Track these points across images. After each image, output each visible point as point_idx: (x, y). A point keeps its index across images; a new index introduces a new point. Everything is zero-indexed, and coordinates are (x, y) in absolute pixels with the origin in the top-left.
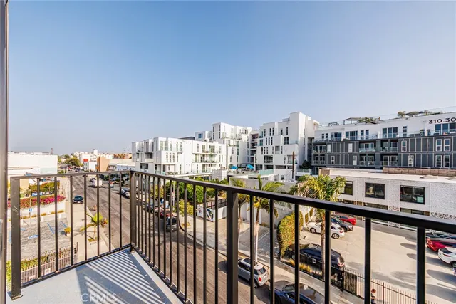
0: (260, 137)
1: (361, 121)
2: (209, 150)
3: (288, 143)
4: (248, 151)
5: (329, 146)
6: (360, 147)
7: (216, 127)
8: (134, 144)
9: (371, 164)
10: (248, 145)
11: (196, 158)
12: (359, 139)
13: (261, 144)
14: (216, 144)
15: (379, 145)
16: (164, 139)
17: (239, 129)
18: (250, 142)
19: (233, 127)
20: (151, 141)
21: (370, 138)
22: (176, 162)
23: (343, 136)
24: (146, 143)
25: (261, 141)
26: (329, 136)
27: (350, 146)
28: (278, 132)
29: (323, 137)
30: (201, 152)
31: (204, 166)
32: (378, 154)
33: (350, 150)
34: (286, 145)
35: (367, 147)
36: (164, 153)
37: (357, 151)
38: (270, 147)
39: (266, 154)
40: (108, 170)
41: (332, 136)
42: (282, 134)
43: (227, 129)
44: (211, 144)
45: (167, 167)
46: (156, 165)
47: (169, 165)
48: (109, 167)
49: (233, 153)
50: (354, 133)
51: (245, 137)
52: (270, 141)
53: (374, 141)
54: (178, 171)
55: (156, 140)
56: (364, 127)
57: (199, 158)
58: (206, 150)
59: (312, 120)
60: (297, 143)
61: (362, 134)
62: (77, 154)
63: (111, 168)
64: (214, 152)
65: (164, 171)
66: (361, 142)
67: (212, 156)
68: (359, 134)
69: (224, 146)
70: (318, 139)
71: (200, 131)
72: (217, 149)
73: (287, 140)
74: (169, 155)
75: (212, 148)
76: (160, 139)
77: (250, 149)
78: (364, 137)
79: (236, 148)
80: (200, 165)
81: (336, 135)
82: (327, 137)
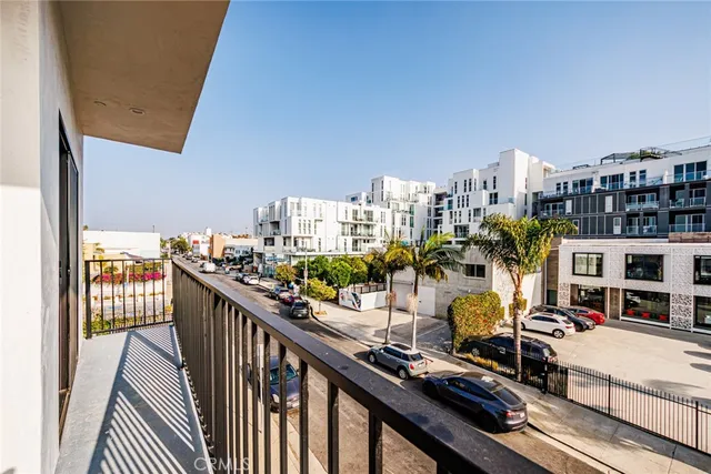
0: (449, 196)
1: (632, 157)
2: (364, 216)
3: (496, 202)
4: (429, 222)
5: (569, 204)
6: (629, 201)
7: (376, 184)
8: (256, 211)
9: (650, 230)
10: (429, 211)
11: (343, 229)
12: (626, 187)
13: (450, 208)
14: (376, 210)
15: (665, 196)
16: (296, 200)
17: (414, 186)
18: (433, 207)
19: (404, 183)
20: (277, 204)
21: (648, 183)
22: (312, 234)
23: (596, 185)
24: (272, 207)
25: (450, 202)
26: (570, 186)
27: (609, 200)
28: (479, 185)
29: (558, 189)
30: (350, 220)
31: (355, 242)
32: (664, 211)
33: (609, 208)
34: (493, 206)
35: (642, 200)
36: (295, 221)
37: (622, 208)
38: (465, 211)
39: (458, 224)
40: (223, 254)
41: (575, 185)
42: (485, 188)
43: (394, 186)
44: (368, 208)
45: (300, 241)
46: (285, 239)
47: (303, 238)
48: (225, 249)
49: (404, 224)
50: (617, 178)
51: (424, 200)
52: (465, 202)
53: (656, 190)
54: (316, 246)
55: (284, 201)
56: (637, 166)
57: (348, 229)
58: (359, 217)
59: (541, 162)
60: (511, 201)
61: (633, 179)
62: (185, 236)
63: (228, 251)
64: (371, 220)
65: (295, 245)
66: (630, 193)
67: (368, 226)
68: (627, 179)
69: (388, 212)
70: (551, 192)
71: (353, 194)
72: (376, 216)
73: (494, 198)
74: (302, 222)
75: (369, 214)
76: (290, 200)
77: (433, 218)
78: (637, 183)
79: (408, 216)
80: (350, 240)
81: (583, 183)
82: (566, 188)
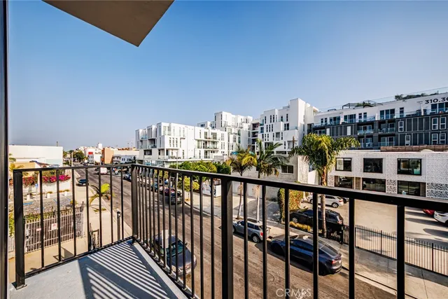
0: (261, 125)
1: (358, 105)
2: (211, 136)
3: (288, 129)
4: (249, 140)
5: (328, 130)
6: (359, 129)
7: (218, 116)
8: (137, 132)
9: (369, 145)
10: (249, 134)
11: (199, 144)
12: (357, 121)
13: (262, 131)
14: (219, 132)
15: (376, 127)
16: (167, 125)
17: (240, 118)
18: (251, 131)
19: (234, 116)
20: (154, 127)
21: (368, 119)
22: (179, 147)
23: (342, 120)
24: (150, 129)
25: (262, 129)
26: (328, 121)
27: (349, 129)
28: (279, 118)
29: (322, 122)
30: (203, 138)
31: (206, 152)
32: (376, 135)
33: (349, 133)
34: (287, 131)
35: (365, 129)
36: (167, 139)
37: (356, 133)
38: (271, 134)
39: (267, 141)
40: (112, 161)
41: (331, 120)
42: (282, 120)
43: (228, 118)
44: (213, 131)
45: (170, 152)
46: (159, 150)
47: (172, 149)
48: (113, 158)
49: (235, 141)
50: (352, 117)
51: (246, 127)
52: (270, 128)
53: (372, 123)
54: (181, 155)
55: (159, 125)
56: (362, 110)
57: (201, 144)
58: (208, 137)
59: (311, 107)
60: (297, 128)
61: (360, 117)
62: (82, 149)
63: (116, 159)
64: (216, 138)
65: (167, 154)
66: (360, 124)
67: (214, 143)
68: (357, 117)
69: (226, 134)
70: (318, 123)
71: (202, 122)
72: (219, 136)
73: (287, 127)
74: (172, 140)
75: (215, 135)
76: (163, 124)
77: (251, 138)
78: (363, 120)
79: (237, 136)
80: (203, 151)
81: (335, 118)
82: (326, 121)
